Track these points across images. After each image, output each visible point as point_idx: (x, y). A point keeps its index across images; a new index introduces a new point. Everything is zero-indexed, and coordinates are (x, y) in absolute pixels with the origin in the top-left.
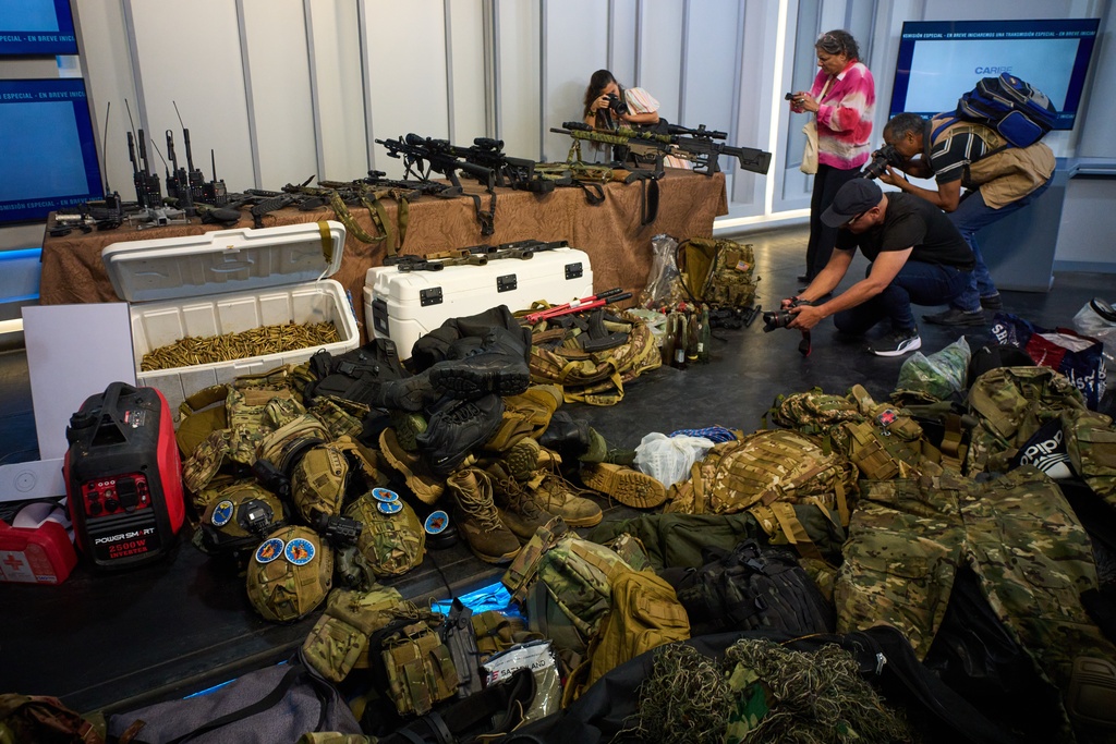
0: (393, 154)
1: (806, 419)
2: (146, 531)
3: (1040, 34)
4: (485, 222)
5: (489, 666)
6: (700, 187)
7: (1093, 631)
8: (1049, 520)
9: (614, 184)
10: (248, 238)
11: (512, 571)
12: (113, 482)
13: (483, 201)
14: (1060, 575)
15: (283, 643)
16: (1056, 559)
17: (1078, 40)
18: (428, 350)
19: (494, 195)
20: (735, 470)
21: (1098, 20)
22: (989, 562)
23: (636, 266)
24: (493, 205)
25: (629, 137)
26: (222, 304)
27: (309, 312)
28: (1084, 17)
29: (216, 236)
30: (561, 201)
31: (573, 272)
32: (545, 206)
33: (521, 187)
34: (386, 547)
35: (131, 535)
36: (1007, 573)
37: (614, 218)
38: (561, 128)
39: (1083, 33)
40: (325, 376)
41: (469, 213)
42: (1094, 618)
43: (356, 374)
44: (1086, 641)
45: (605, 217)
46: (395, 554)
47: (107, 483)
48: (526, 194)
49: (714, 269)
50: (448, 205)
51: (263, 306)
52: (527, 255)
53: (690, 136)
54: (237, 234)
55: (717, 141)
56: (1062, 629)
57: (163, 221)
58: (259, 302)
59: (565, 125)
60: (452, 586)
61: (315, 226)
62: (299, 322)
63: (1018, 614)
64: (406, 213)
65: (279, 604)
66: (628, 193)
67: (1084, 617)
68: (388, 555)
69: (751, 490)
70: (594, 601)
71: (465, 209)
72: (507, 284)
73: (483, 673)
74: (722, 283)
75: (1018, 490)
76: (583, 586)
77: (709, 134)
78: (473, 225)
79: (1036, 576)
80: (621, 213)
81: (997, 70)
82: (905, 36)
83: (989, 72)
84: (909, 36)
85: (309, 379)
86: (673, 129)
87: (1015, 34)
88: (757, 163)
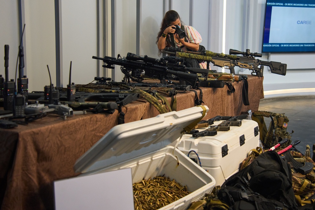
6: (256, 83)
10: (177, 117)
19: (201, 90)
25: (212, 55)
27: (155, 169)
29: (165, 117)
30: (220, 93)
31: (257, 133)
50: (187, 97)
53: (242, 55)
57: (72, 113)
58: (138, 165)
72: (243, 141)
81: (306, 22)
82: (268, 4)
83: (302, 23)
84: (270, 4)
85: (224, 207)
86: (232, 52)
87: (311, 5)
88: (280, 70)
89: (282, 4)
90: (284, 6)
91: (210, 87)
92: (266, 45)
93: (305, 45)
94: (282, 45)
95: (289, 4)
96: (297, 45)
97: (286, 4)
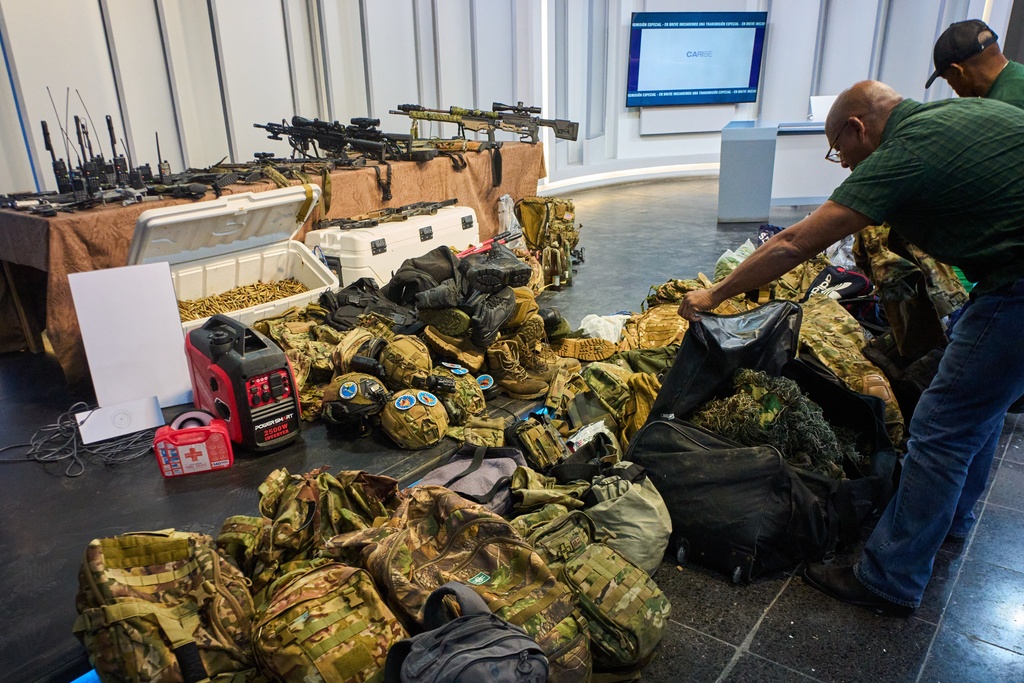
0: (275, 137)
1: (678, 295)
2: (288, 417)
3: (729, 24)
4: (385, 188)
5: (573, 440)
6: (527, 154)
7: (868, 363)
8: (837, 316)
9: (470, 153)
10: (253, 200)
11: (551, 398)
12: (266, 378)
13: (382, 171)
14: (847, 340)
15: (436, 457)
16: (845, 334)
17: (755, 29)
18: (412, 279)
19: (389, 165)
20: (649, 329)
21: (766, 13)
22: (814, 341)
23: (487, 224)
24: (389, 174)
25: (462, 114)
26: (210, 267)
27: (275, 270)
28: (755, 11)
29: (229, 200)
30: (435, 169)
31: (467, 224)
32: (425, 173)
33: (405, 158)
34: (469, 395)
35: (278, 420)
36: (824, 344)
37: (471, 182)
38: (397, 110)
39: (757, 24)
40: (336, 309)
41: (373, 182)
42: (868, 358)
43: (363, 304)
44: (866, 368)
45: (466, 181)
46: (476, 399)
47: (262, 379)
48: (411, 163)
49: (547, 220)
50: (358, 175)
51: (241, 266)
52: (433, 211)
53: (511, 112)
54: (244, 197)
55: (535, 115)
56: (855, 365)
57: (139, 198)
58: (238, 263)
59: (399, 108)
60: (516, 414)
61: (301, 188)
62: (266, 281)
63: (834, 363)
64: (329, 182)
65: (427, 433)
66: (480, 160)
67: (863, 358)
68: (471, 401)
69: (667, 337)
70: (620, 394)
71: (370, 178)
72: (426, 235)
73: (570, 445)
74: (554, 232)
75: (817, 306)
76: (614, 384)
77: (526, 110)
78: (375, 192)
79: (837, 344)
80: (476, 179)
81: (701, 54)
82: (634, 25)
83: (695, 54)
84: (637, 25)
85: (323, 313)
86: (497, 107)
87: (712, 24)
88: (568, 132)
89: (659, 25)
90: (663, 27)
91: (413, 160)
92: (633, 95)
93: (701, 93)
94: (661, 94)
95: (671, 24)
96: (687, 93)
97: (666, 24)
